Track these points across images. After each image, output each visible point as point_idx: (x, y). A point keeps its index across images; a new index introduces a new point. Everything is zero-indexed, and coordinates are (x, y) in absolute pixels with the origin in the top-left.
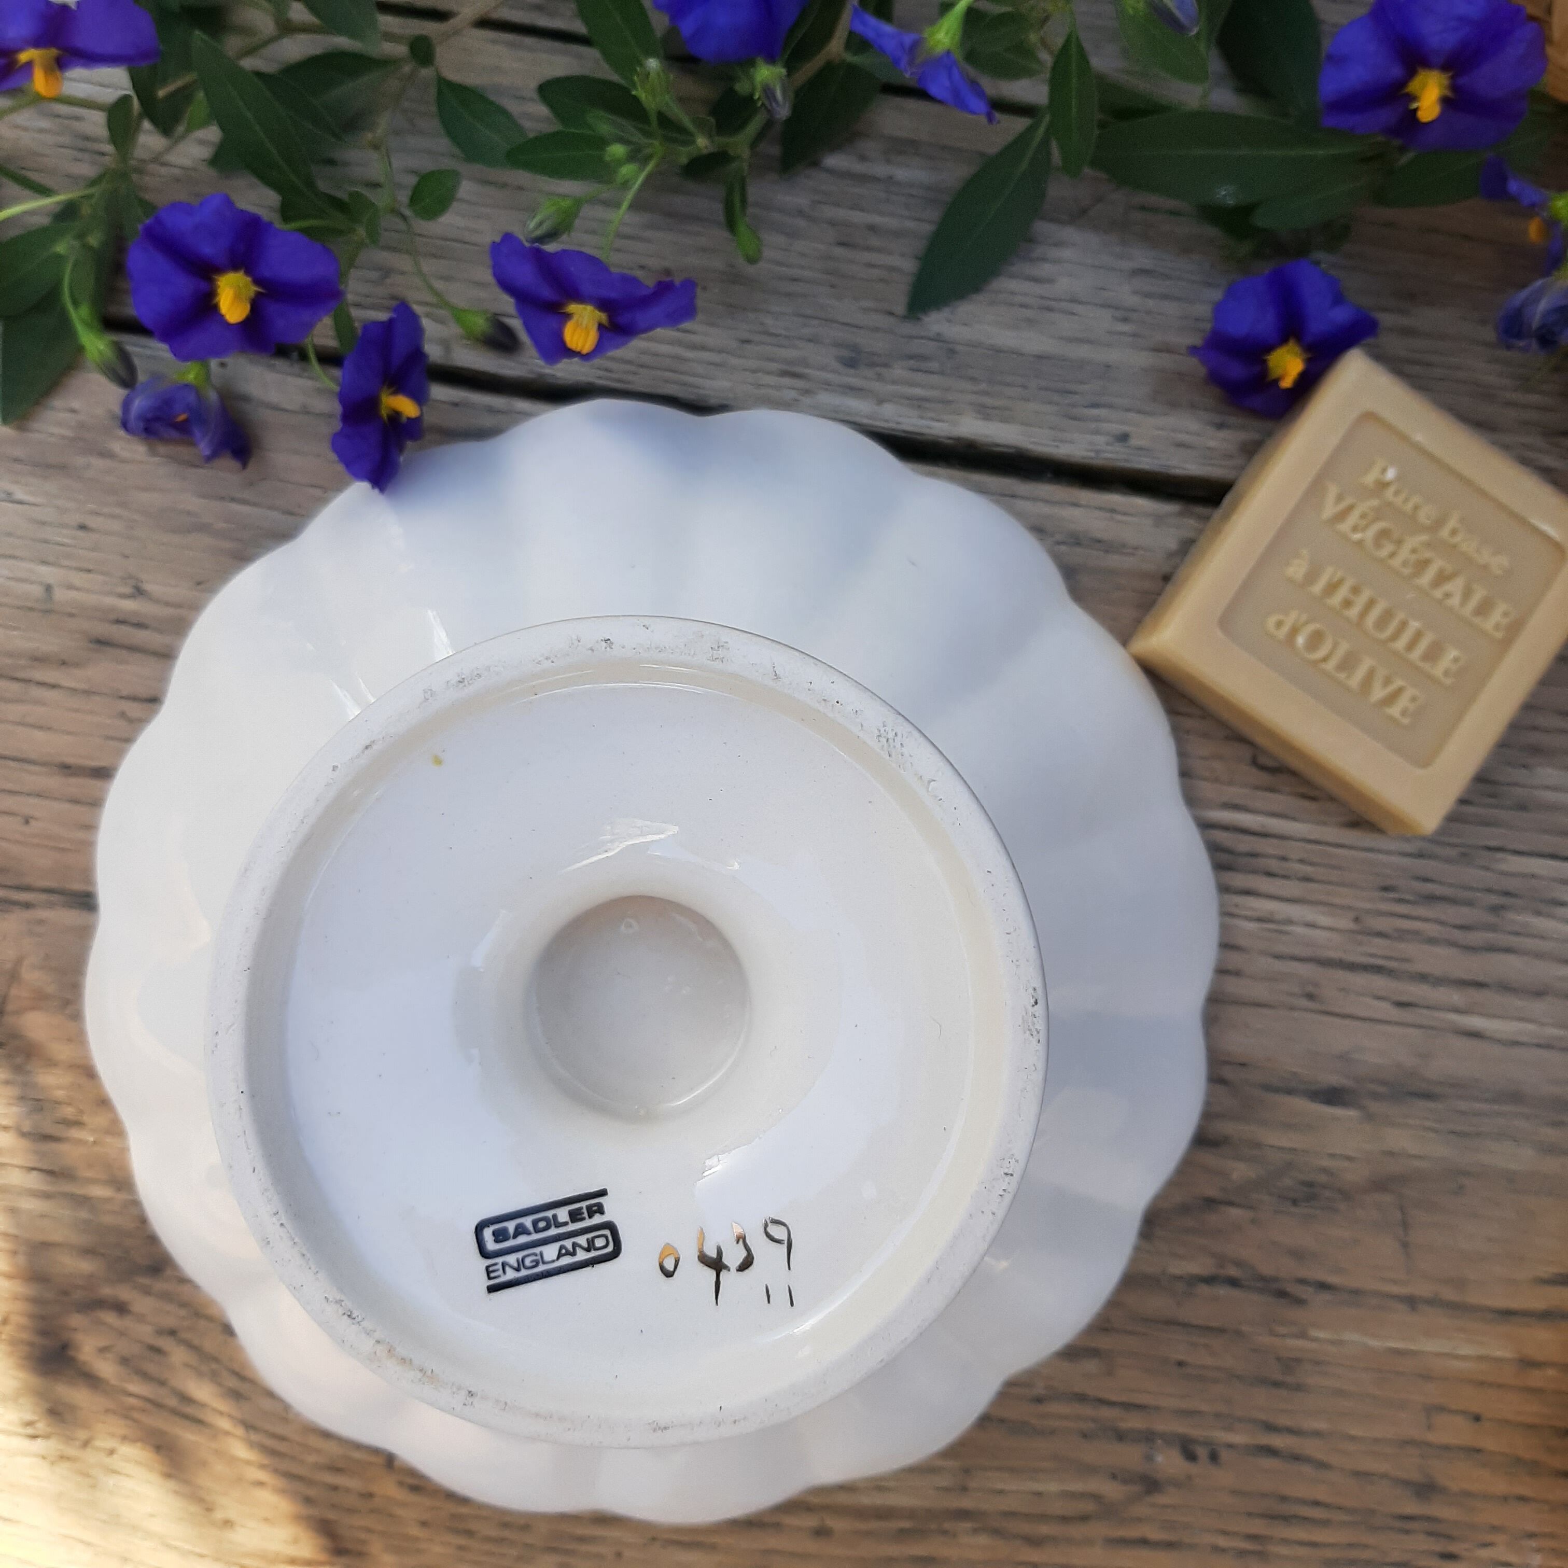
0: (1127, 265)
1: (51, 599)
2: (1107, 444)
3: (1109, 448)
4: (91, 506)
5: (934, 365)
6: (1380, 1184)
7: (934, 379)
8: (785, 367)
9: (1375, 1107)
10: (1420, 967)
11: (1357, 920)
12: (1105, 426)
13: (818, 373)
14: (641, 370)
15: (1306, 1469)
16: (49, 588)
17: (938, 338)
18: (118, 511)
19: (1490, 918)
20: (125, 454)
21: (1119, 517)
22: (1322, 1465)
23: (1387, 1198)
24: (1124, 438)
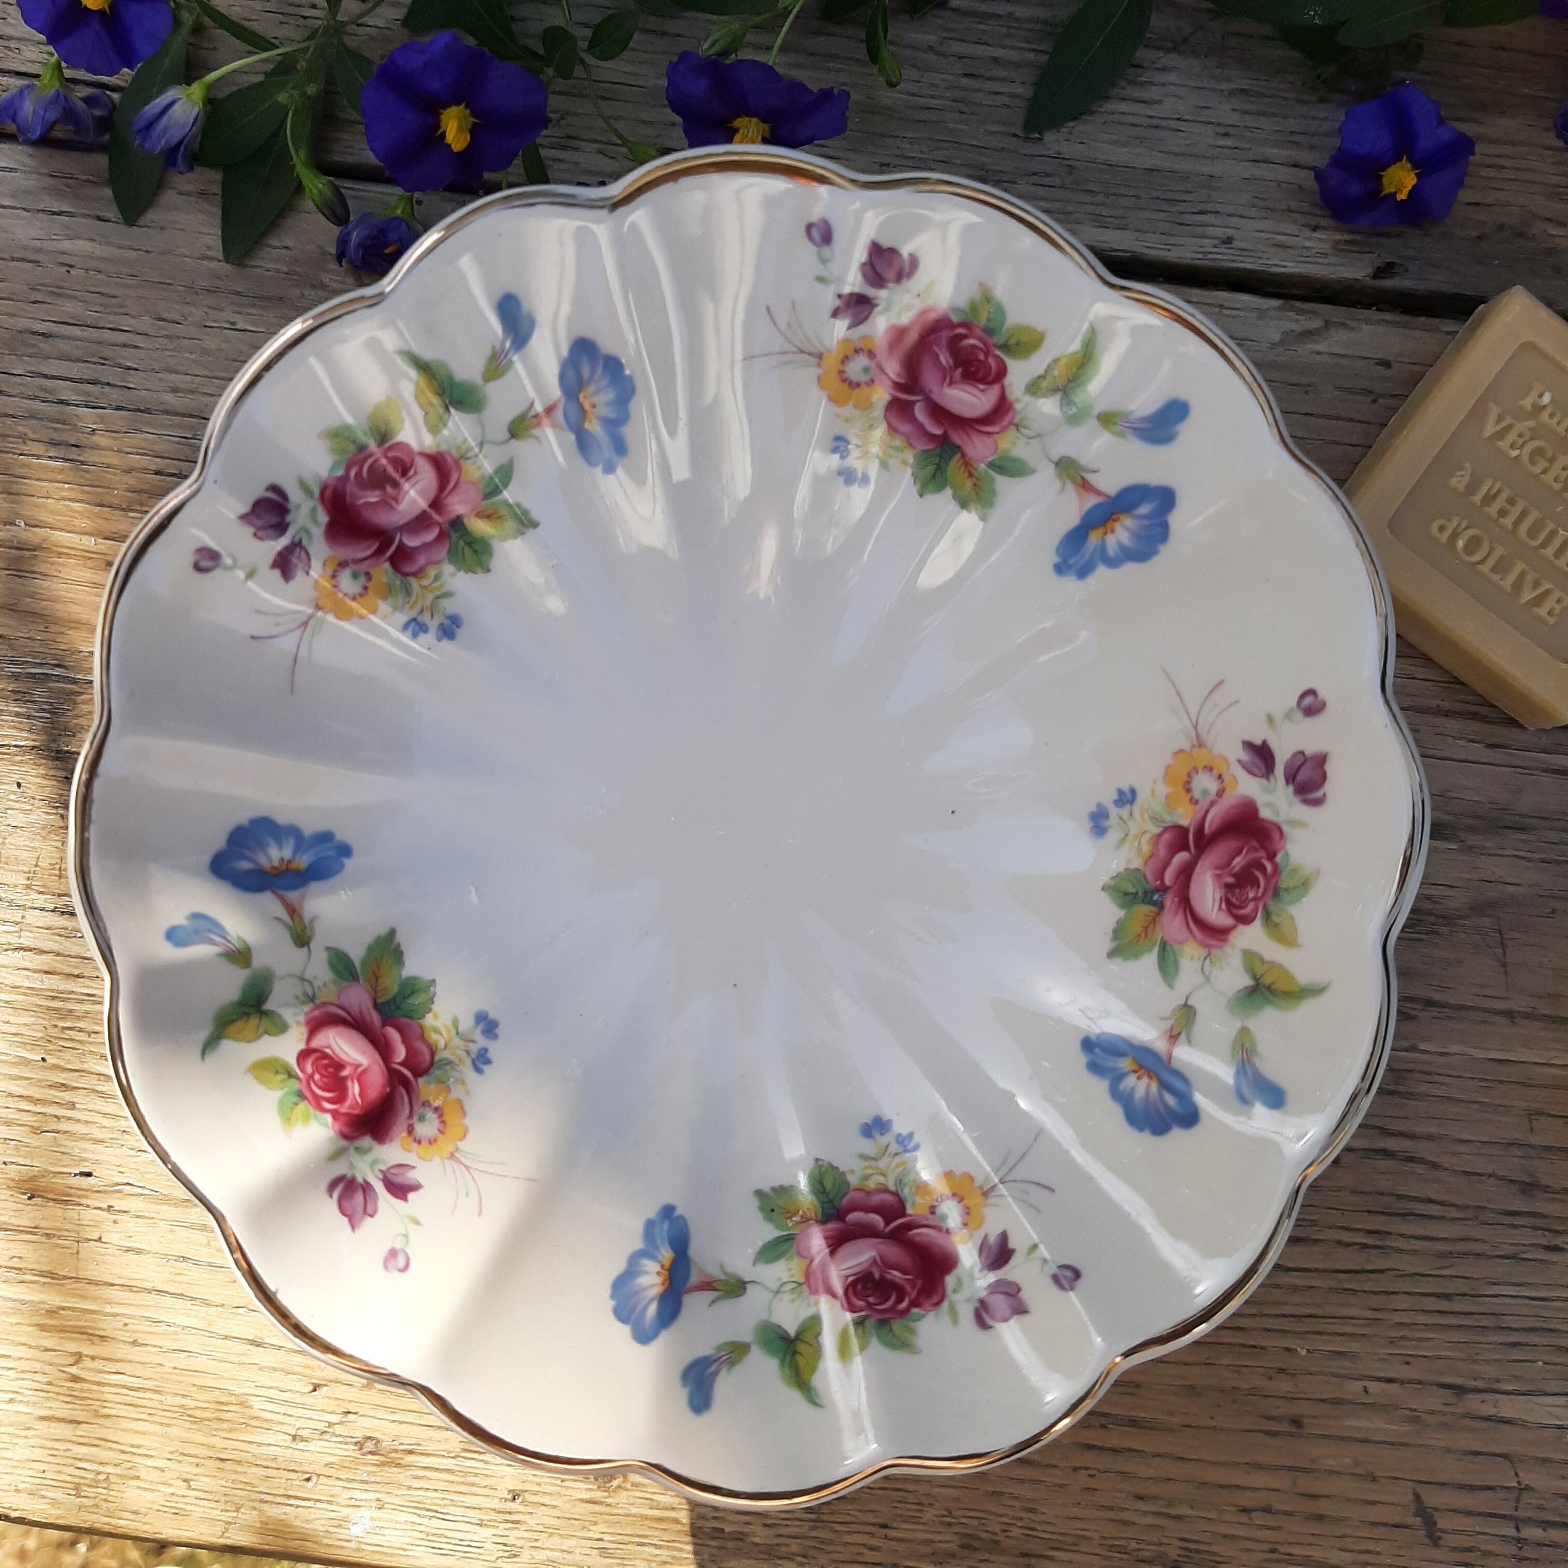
0: (1227, 86)
2: (1214, 247)
3: (1216, 250)
5: (1056, 181)
6: (1478, 908)
9: (1473, 840)
12: (1210, 231)
15: (1420, 1169)
17: (1058, 156)
21: (1226, 312)
22: (1434, 1166)
23: (1486, 922)
24: (1228, 241)
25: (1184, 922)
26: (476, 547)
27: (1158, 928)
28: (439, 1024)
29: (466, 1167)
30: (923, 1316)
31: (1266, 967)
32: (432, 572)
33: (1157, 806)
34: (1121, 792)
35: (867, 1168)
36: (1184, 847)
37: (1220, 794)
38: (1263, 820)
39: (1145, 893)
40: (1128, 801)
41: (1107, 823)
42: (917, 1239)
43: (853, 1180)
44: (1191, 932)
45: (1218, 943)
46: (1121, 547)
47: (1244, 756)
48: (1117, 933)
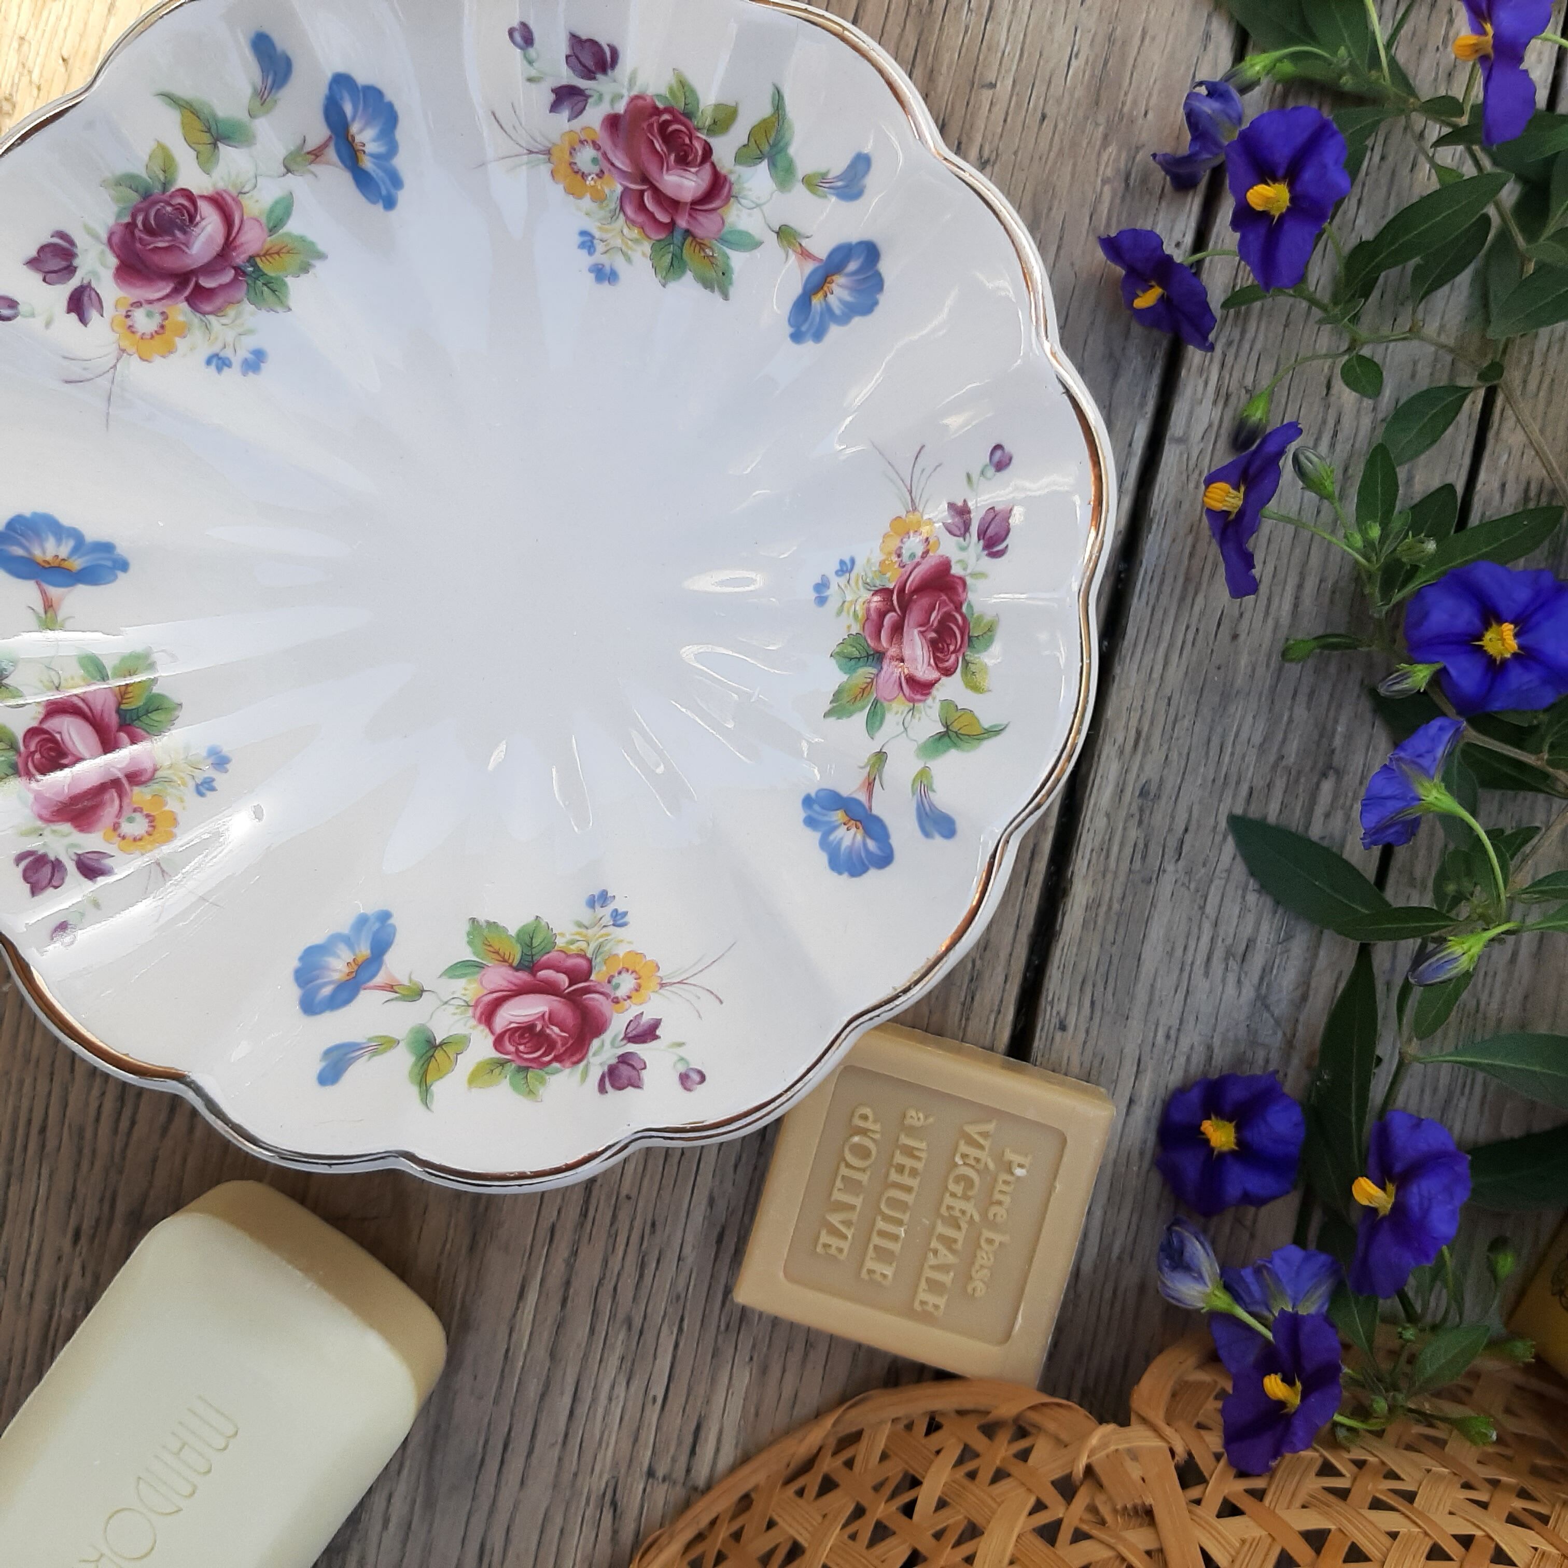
0: (1217, 1042)
1: (983, 87)
2: (1058, 1013)
3: (1054, 1013)
4: (1061, 125)
5: (1137, 865)
7: (1125, 866)
8: (1144, 735)
10: (584, 1252)
11: (628, 1198)
12: (1074, 1012)
13: (1137, 763)
14: (1150, 609)
16: (993, 86)
17: (1161, 870)
18: (1055, 149)
19: (621, 1315)
20: (1105, 157)
21: (993, 1016)
24: (1063, 1027)
25: (242, 232)
26: (527, 940)
27: (267, 246)
28: (851, 620)
29: (911, 493)
30: (657, 96)
31: (200, 148)
32: (574, 948)
33: (197, 335)
34: (219, 369)
35: (631, 248)
36: (198, 287)
37: (138, 304)
38: (118, 257)
39: (257, 279)
40: (220, 358)
41: (250, 356)
42: (628, 161)
43: (647, 247)
44: (242, 221)
45: (225, 195)
46: (59, 540)
47: (94, 315)
48: (305, 268)
